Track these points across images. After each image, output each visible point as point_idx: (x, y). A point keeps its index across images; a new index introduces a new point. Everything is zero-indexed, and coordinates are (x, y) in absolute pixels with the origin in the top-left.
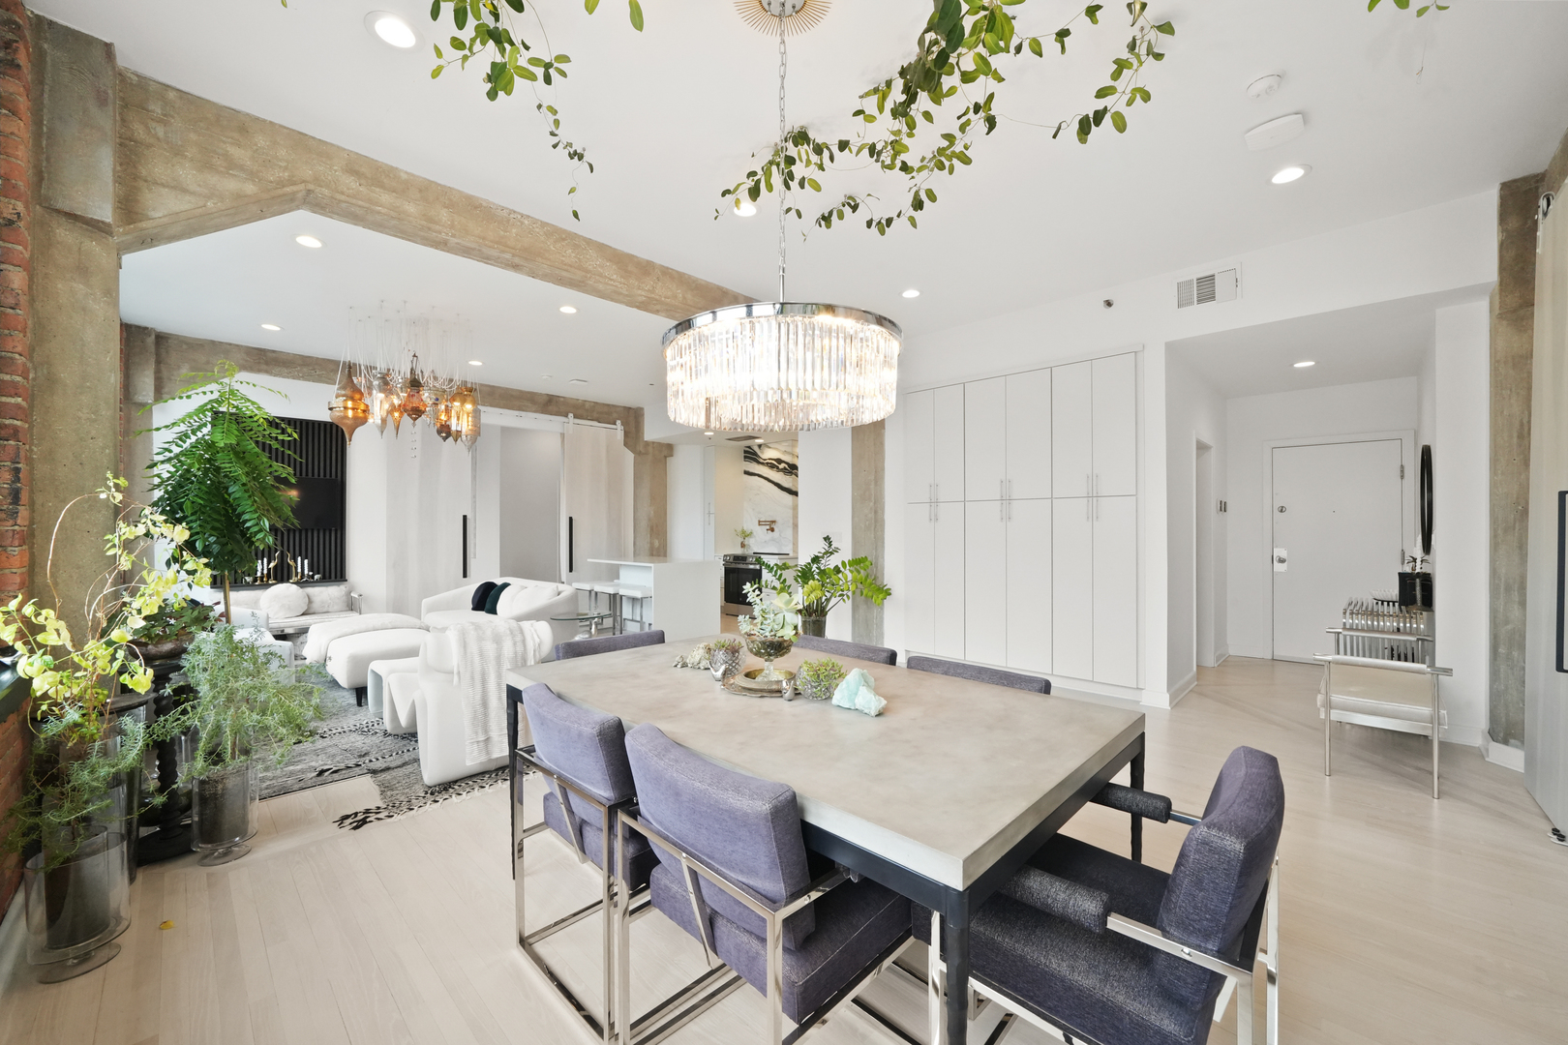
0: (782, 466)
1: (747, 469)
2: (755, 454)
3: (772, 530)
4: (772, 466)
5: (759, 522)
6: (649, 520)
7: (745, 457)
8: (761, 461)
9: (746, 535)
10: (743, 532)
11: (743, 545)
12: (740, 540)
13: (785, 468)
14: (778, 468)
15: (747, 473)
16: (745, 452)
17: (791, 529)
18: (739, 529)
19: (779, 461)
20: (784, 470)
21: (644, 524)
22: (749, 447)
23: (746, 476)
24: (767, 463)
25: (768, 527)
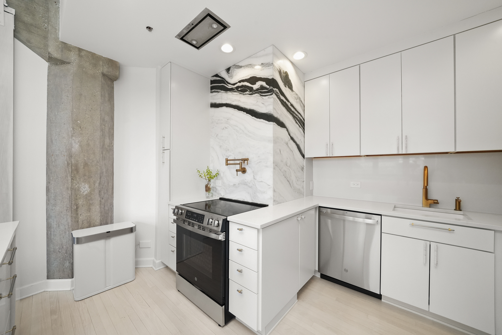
0: (256, 86)
1: (214, 101)
2: (223, 81)
3: (244, 171)
4: (243, 90)
5: (227, 160)
6: (70, 156)
7: (212, 88)
8: (230, 86)
9: (211, 176)
10: (209, 172)
11: (208, 189)
12: (205, 182)
13: (262, 87)
14: (251, 89)
15: (214, 105)
16: (212, 82)
17: (272, 169)
18: (204, 170)
19: (253, 80)
20: (262, 91)
21: (61, 161)
22: (217, 76)
23: (214, 109)
24: (237, 88)
25: (238, 167)
